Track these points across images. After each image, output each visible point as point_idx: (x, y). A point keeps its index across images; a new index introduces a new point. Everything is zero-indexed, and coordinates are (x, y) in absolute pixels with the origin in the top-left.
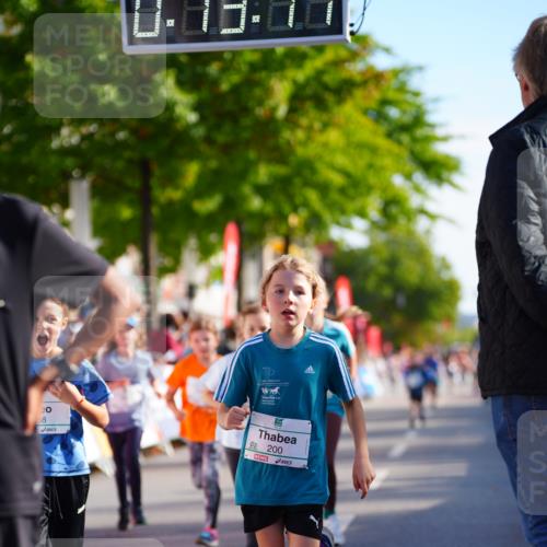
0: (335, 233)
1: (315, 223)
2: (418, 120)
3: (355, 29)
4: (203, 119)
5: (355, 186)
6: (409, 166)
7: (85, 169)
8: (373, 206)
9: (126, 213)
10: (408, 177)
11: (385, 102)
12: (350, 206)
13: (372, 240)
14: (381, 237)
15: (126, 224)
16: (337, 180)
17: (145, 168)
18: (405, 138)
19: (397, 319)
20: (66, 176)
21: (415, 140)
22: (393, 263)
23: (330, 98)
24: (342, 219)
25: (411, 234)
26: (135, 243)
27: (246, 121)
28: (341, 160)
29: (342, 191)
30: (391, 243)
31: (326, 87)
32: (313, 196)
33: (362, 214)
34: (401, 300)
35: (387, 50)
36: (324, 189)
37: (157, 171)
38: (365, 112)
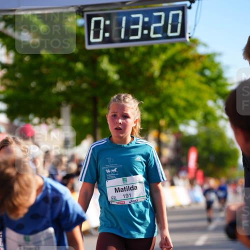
0: (182, 128)
1: (172, 123)
2: (219, 76)
3: (190, 35)
4: (121, 78)
5: (191, 107)
6: (215, 96)
7: (68, 101)
8: (199, 115)
9: (86, 120)
10: (215, 101)
11: (204, 68)
12: (188, 115)
13: (199, 131)
14: (203, 129)
15: (86, 126)
16: (182, 103)
17: (94, 100)
18: (213, 84)
19: (210, 167)
20: (59, 105)
21: (218, 85)
22: (208, 141)
23: (178, 67)
24: (185, 121)
25: (217, 127)
26: (91, 134)
27: (141, 78)
28: (184, 95)
29: (185, 109)
30: (208, 132)
31: (177, 62)
32: (172, 112)
33: (194, 118)
34: (212, 158)
35: (205, 45)
36: (176, 108)
37: (100, 102)
38: (196, 71)
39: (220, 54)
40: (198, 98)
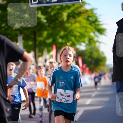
0: (78, 46)
1: (73, 44)
2: (96, 20)
4: (47, 22)
5: (82, 36)
6: (94, 30)
7: (21, 33)
8: (86, 40)
9: (31, 43)
10: (94, 33)
11: (89, 17)
12: (81, 40)
13: (86, 48)
14: (88, 47)
15: (31, 46)
16: (78, 34)
17: (35, 33)
18: (93, 24)
19: (92, 66)
20: (17, 35)
21: (96, 25)
22: (91, 53)
23: (76, 16)
24: (80, 43)
25: (95, 46)
26: (33, 50)
27: (57, 22)
28: (79, 30)
29: (79, 37)
30: (91, 48)
31: (75, 14)
32: (73, 38)
33: (84, 42)
34: (93, 61)
35: (89, 4)
36: (75, 36)
37: (37, 34)
38: (84, 19)
39: (96, 9)
40: (86, 31)
